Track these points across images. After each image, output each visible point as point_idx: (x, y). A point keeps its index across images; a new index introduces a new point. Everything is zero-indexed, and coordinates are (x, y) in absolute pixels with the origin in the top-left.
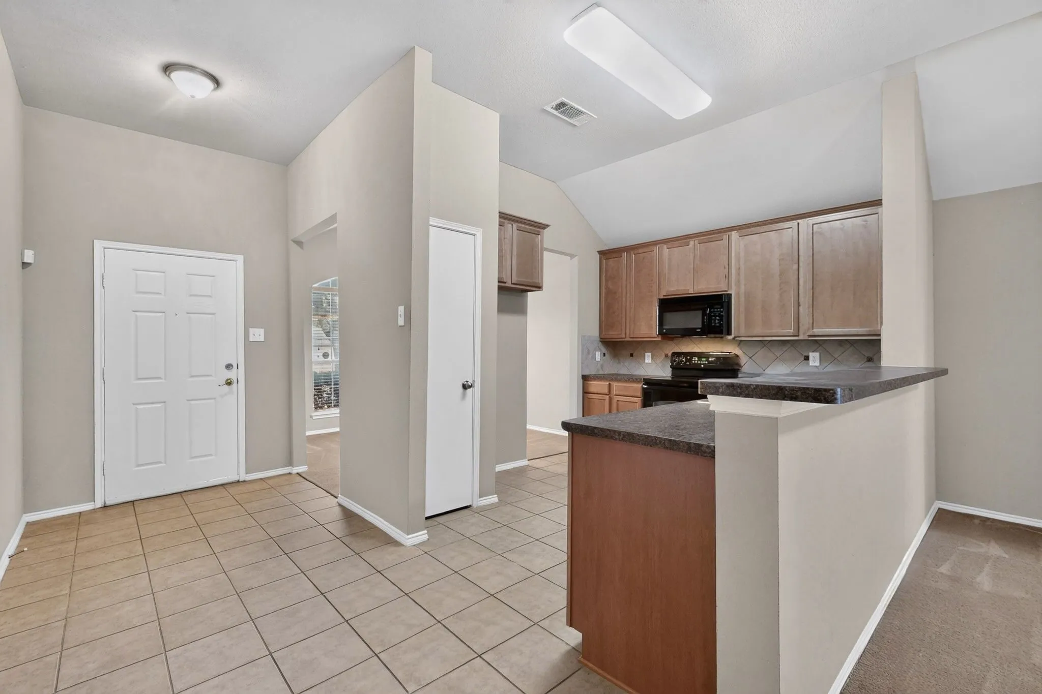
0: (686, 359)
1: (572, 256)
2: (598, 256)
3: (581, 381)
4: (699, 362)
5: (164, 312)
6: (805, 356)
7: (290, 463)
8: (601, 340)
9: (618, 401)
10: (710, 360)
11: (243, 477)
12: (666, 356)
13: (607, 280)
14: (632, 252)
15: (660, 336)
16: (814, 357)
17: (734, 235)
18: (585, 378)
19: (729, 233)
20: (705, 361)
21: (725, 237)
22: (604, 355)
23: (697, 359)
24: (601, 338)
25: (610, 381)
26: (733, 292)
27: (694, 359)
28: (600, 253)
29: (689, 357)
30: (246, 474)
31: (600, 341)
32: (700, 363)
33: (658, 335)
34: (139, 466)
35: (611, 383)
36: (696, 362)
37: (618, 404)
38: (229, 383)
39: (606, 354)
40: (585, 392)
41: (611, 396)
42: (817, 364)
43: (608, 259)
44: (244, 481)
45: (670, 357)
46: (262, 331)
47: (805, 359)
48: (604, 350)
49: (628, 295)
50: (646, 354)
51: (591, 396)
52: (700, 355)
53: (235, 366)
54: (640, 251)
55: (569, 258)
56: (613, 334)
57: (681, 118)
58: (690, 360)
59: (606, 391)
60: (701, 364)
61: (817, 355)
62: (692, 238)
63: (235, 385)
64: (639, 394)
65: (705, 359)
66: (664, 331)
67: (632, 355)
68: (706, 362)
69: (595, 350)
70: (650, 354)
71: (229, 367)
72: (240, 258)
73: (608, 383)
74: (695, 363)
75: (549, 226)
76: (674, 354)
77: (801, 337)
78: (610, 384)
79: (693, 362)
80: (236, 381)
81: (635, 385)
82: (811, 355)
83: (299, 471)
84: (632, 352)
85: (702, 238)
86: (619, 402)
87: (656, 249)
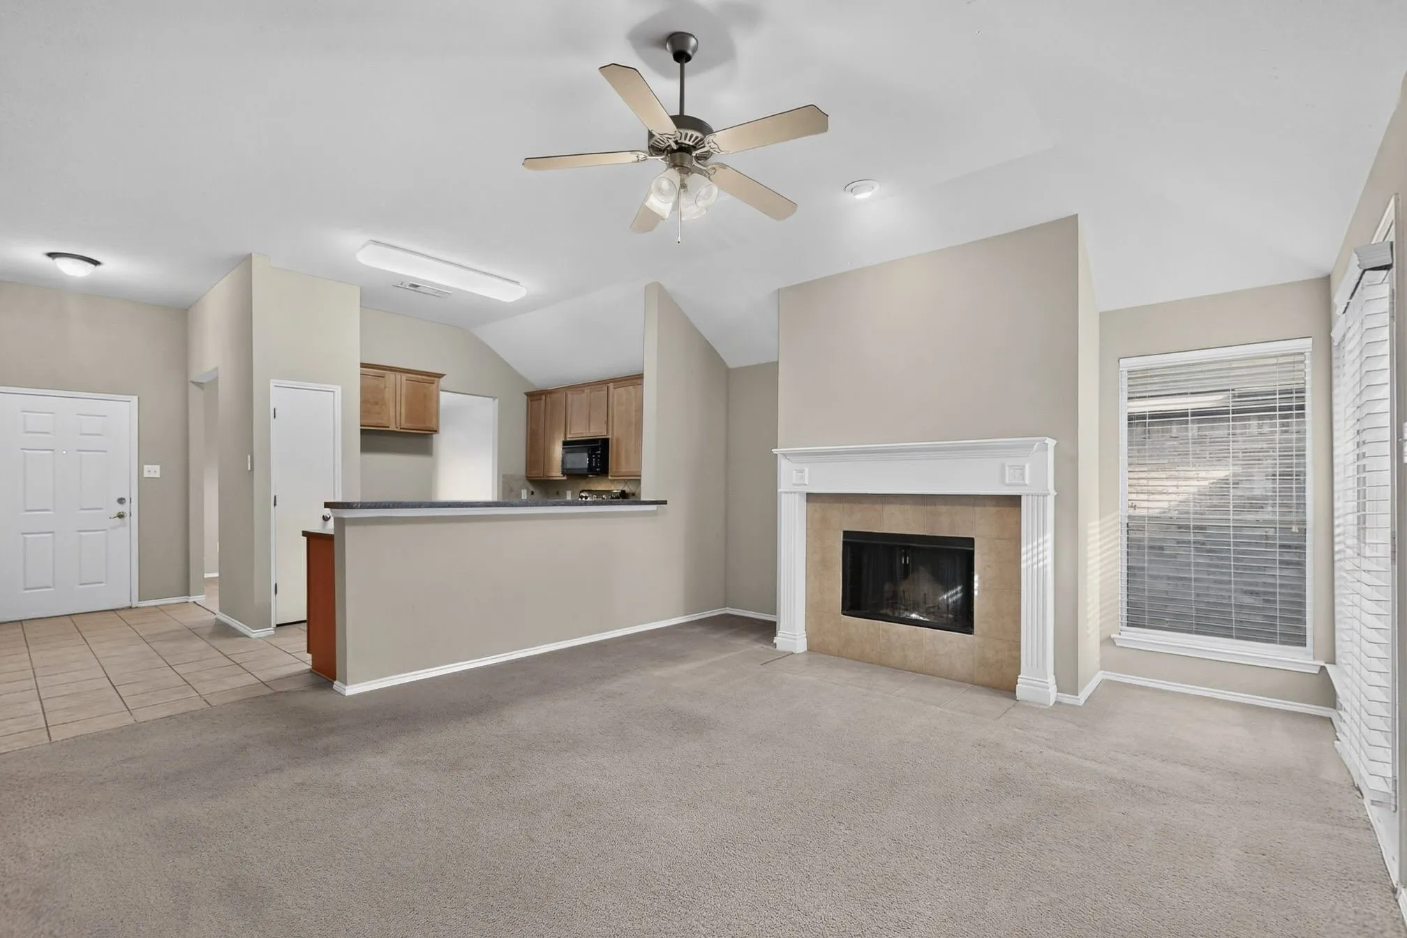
1: (494, 398)
2: (524, 397)
5: (53, 450)
7: (188, 594)
8: (528, 479)
11: (135, 603)
14: (549, 396)
15: (564, 475)
17: (611, 386)
19: (607, 385)
21: (606, 388)
22: (532, 493)
24: (527, 477)
26: (610, 437)
28: (528, 395)
30: (139, 600)
33: (562, 474)
34: (26, 589)
38: (121, 516)
43: (538, 400)
44: (137, 607)
46: (157, 467)
48: (532, 489)
49: (546, 436)
50: (567, 492)
53: (128, 501)
54: (554, 395)
55: (491, 399)
56: (535, 473)
57: (513, 300)
62: (586, 387)
63: (127, 518)
66: (565, 471)
67: (558, 493)
69: (521, 488)
71: (121, 501)
72: (135, 399)
75: (444, 375)
76: (581, 492)
80: (128, 514)
83: (194, 600)
84: (558, 490)
85: (592, 387)
87: (564, 395)
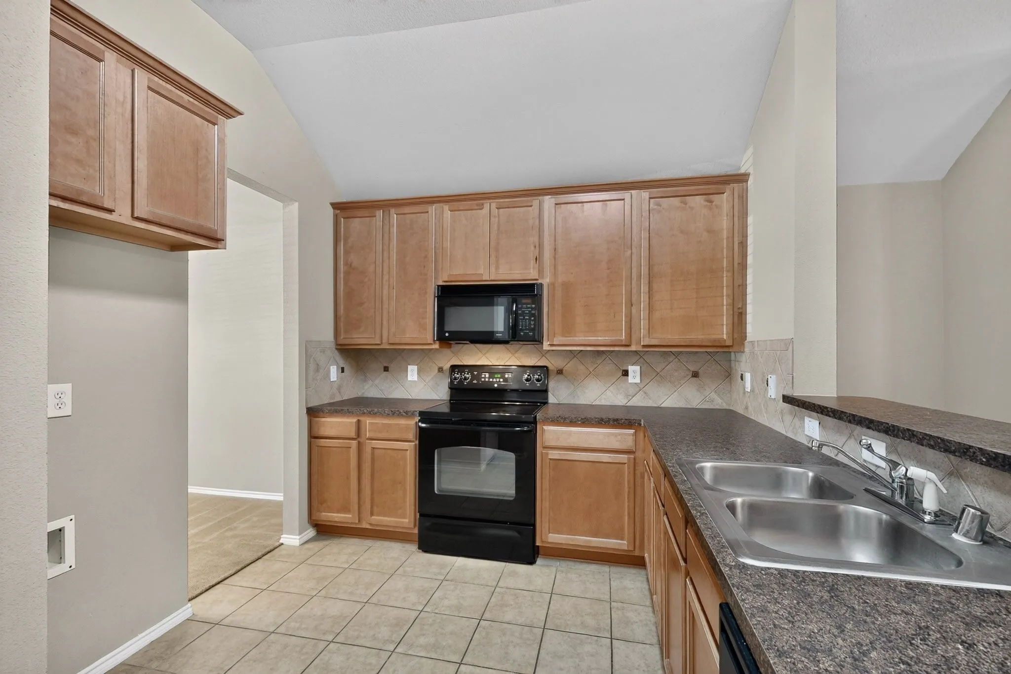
0: (472, 374)
2: (330, 211)
3: (305, 418)
4: (491, 380)
6: (624, 371)
8: (339, 347)
9: (373, 448)
10: (506, 376)
12: (441, 370)
13: (347, 253)
14: (393, 211)
15: (438, 342)
16: (634, 372)
17: (548, 201)
18: (313, 412)
19: (540, 198)
20: (500, 378)
21: (536, 203)
22: (343, 370)
23: (487, 375)
24: (337, 345)
25: (358, 415)
26: (546, 281)
27: (483, 376)
28: (336, 206)
29: (476, 373)
31: (336, 349)
32: (493, 381)
33: (434, 340)
35: (362, 419)
36: (487, 380)
37: (373, 454)
39: (345, 370)
40: (313, 436)
41: (361, 440)
42: (638, 380)
43: (348, 218)
45: (448, 373)
47: (623, 375)
48: (343, 364)
49: (386, 277)
50: (409, 367)
51: (323, 442)
52: (491, 370)
54: (407, 210)
55: (282, 202)
56: (361, 338)
58: (478, 377)
59: (353, 434)
60: (493, 383)
61: (637, 368)
62: (489, 198)
64: (412, 434)
65: (499, 376)
66: (447, 335)
67: (386, 369)
68: (501, 380)
69: (329, 364)
70: (415, 368)
73: (354, 420)
74: (485, 381)
76: (454, 368)
77: (633, 348)
78: (359, 421)
79: (483, 380)
81: (403, 422)
82: (631, 369)
84: (387, 365)
85: (502, 200)
86: (376, 450)
87: (433, 209)
